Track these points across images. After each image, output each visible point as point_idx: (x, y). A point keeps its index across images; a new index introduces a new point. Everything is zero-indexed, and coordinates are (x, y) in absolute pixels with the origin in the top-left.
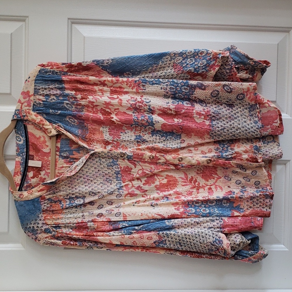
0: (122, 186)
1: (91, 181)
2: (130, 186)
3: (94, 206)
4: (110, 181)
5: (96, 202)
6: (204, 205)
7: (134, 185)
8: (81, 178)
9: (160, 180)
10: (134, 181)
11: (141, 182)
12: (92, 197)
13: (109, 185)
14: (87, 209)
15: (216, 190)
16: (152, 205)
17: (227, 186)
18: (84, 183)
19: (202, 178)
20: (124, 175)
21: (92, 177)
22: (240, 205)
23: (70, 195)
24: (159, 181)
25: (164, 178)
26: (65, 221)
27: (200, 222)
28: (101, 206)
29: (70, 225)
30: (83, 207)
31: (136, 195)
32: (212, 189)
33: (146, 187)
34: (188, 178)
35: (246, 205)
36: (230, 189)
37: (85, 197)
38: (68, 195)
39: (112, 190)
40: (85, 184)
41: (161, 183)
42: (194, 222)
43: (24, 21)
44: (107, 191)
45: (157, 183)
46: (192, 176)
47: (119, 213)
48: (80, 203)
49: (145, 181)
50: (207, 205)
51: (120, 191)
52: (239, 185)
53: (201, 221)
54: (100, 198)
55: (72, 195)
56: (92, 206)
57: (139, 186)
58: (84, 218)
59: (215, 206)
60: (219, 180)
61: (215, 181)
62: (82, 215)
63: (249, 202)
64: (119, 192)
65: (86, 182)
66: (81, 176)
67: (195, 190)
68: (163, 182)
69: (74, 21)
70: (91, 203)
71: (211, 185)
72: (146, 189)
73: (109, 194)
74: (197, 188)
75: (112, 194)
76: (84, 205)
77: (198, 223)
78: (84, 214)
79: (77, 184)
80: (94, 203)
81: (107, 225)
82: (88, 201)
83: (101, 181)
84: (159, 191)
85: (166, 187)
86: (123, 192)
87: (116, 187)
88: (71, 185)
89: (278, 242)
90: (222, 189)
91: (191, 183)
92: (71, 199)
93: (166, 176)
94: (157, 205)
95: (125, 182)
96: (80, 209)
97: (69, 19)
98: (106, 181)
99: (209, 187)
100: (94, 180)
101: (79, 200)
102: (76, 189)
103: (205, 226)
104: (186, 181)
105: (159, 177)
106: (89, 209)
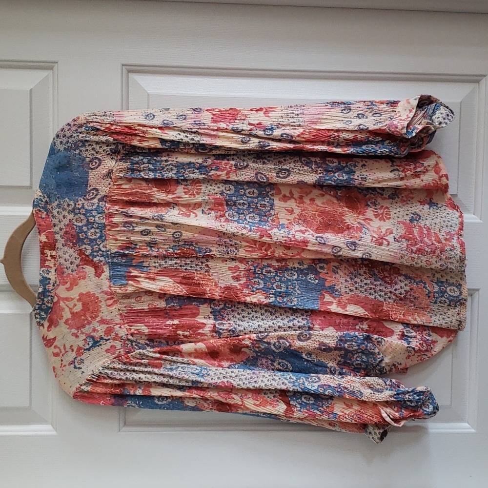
43: (51, 68)
69: (132, 69)
89: (460, 419)
97: (123, 65)
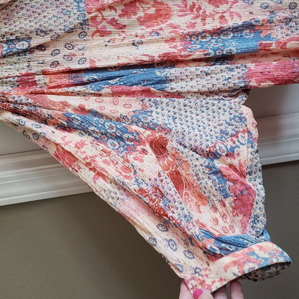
0: (86, 20)
1: (39, 14)
2: (99, 19)
3: (46, 52)
4: (68, 13)
5: (48, 46)
6: (214, 40)
7: (105, 17)
8: (23, 10)
9: (144, 9)
10: (105, 11)
11: (116, 12)
12: (42, 37)
13: (66, 19)
14: (35, 56)
15: (232, 19)
16: (134, 44)
17: (248, 12)
18: (27, 17)
19: (209, 3)
20: (88, 3)
21: (39, 8)
22: (270, 34)
23: (8, 37)
24: (143, 12)
25: (150, 6)
26: (2, 74)
27: (209, 72)
28: (56, 51)
29: (8, 79)
30: (29, 54)
31: (110, 33)
32: (225, 18)
33: (124, 21)
34: (187, 4)
35: (280, 33)
36: (253, 15)
37: (30, 38)
38: (4, 36)
39: (72, 26)
40: (29, 19)
41: (147, 14)
42: (201, 72)
44: (63, 28)
45: (141, 14)
46: (193, 2)
47: (83, 59)
48: (23, 48)
49: (122, 11)
50: (219, 40)
51: (84, 26)
52: (267, 10)
53: (211, 71)
54: (53, 39)
55: (10, 36)
56: (42, 52)
57: (114, 19)
58: (31, 70)
59: (232, 39)
60: (235, 4)
61: (229, 7)
62: (28, 65)
63: (284, 29)
64: (82, 28)
65: (31, 16)
66: (22, 6)
67: (199, 20)
68: (149, 13)
70: (41, 47)
71: (224, 13)
72: (123, 24)
73: (66, 32)
74: (202, 17)
75: (72, 32)
76: (30, 50)
77: (207, 74)
78: (31, 64)
79: (18, 19)
80: (45, 47)
81: (65, 78)
82: (36, 44)
83: (55, 14)
84: (144, 27)
85: (154, 20)
86: (88, 29)
87: (77, 21)
88: (8, 21)
90: (241, 17)
91: (193, 11)
92: (10, 43)
93: (153, 3)
94: (142, 43)
95: (91, 13)
96: (24, 57)
98: (61, 13)
99: (221, 14)
100: (42, 13)
101: (21, 43)
102: (15, 26)
103: (218, 78)
104: (185, 9)
105: (142, 5)
106: (38, 56)
